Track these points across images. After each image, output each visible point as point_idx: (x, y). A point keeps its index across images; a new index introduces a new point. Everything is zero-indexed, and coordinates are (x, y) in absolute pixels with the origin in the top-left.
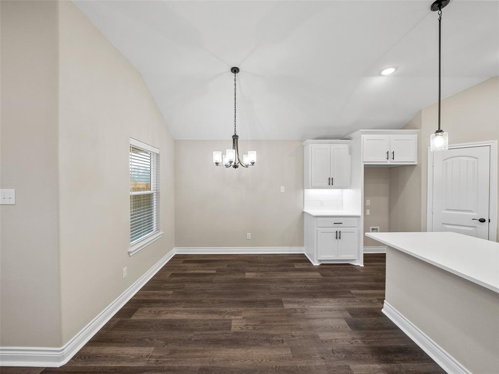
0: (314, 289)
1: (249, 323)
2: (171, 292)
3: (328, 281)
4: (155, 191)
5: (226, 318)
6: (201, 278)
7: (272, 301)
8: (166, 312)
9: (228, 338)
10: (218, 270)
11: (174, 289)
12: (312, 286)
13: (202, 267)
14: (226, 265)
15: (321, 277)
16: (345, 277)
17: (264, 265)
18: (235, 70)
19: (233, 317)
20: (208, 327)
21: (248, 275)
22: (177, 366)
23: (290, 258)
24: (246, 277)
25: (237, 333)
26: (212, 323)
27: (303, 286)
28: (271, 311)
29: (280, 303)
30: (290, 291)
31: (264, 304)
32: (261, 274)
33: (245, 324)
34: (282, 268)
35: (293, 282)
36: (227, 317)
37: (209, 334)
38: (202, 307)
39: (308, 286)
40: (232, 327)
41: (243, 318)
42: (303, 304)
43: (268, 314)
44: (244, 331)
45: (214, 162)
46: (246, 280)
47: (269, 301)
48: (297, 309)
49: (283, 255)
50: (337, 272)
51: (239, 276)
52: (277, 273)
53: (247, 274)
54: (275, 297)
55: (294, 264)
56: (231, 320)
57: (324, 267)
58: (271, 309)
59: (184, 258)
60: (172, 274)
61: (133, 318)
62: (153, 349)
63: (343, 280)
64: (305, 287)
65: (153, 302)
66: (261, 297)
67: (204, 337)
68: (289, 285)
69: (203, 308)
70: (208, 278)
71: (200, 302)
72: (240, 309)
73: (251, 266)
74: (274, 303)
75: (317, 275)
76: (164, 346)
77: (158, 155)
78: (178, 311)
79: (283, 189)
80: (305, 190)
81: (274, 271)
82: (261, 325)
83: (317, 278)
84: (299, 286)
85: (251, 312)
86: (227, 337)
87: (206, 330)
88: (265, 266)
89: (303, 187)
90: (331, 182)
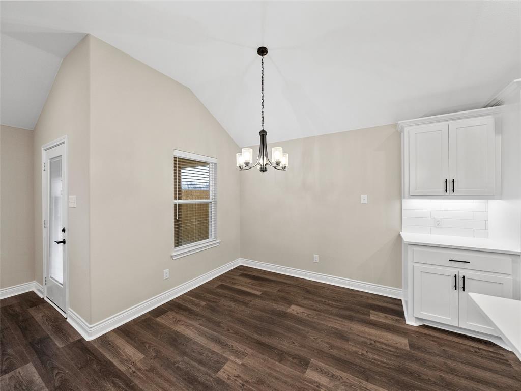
0: (378, 365)
1: (242, 376)
2: (203, 303)
3: (417, 360)
4: (214, 200)
5: (224, 355)
6: (240, 297)
7: (295, 357)
8: (183, 323)
9: (207, 382)
10: (264, 293)
11: (209, 301)
12: (376, 357)
13: (252, 284)
14: (278, 289)
15: (408, 348)
16: (461, 367)
17: (323, 301)
18: (262, 51)
19: (232, 358)
20: (201, 357)
21: (294, 309)
22: (141, 387)
23: (370, 301)
24: (289, 311)
25: (219, 381)
26: (207, 354)
27: (360, 352)
28: (283, 371)
29: (304, 363)
30: (335, 352)
31: (281, 356)
32: (310, 312)
33: (236, 373)
34: (347, 313)
35: (347, 340)
36: (227, 354)
37: (194, 367)
38: (215, 331)
39: (370, 355)
40: (222, 370)
41: (243, 364)
42: (337, 383)
43: (274, 374)
44: (229, 382)
45: (238, 166)
46: (284, 315)
47: (290, 355)
48: (322, 385)
49: (362, 294)
50: (447, 349)
51: (280, 307)
52: (336, 318)
53: (293, 307)
54: (303, 353)
55: (371, 311)
56: (227, 360)
57: (426, 331)
58: (285, 369)
59: (245, 270)
60: (221, 285)
61: (158, 319)
62: (142, 356)
63: (452, 371)
64: (362, 355)
65: (182, 309)
66: (285, 345)
67: (187, 368)
68: (338, 343)
69: (215, 333)
70: (248, 299)
71: (218, 324)
72: (249, 351)
73: (305, 298)
74: (295, 361)
75: (403, 342)
76: (151, 359)
77: (215, 164)
78: (192, 326)
79: (364, 199)
80: (403, 200)
81: (332, 314)
82: (255, 385)
83: (397, 348)
84: (354, 349)
85: (256, 361)
86: (207, 380)
87: (196, 360)
88: (325, 304)
89: (400, 196)
90: (450, 187)
